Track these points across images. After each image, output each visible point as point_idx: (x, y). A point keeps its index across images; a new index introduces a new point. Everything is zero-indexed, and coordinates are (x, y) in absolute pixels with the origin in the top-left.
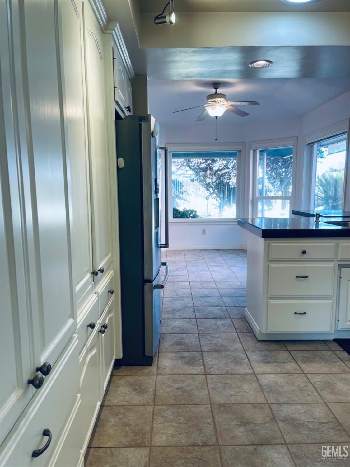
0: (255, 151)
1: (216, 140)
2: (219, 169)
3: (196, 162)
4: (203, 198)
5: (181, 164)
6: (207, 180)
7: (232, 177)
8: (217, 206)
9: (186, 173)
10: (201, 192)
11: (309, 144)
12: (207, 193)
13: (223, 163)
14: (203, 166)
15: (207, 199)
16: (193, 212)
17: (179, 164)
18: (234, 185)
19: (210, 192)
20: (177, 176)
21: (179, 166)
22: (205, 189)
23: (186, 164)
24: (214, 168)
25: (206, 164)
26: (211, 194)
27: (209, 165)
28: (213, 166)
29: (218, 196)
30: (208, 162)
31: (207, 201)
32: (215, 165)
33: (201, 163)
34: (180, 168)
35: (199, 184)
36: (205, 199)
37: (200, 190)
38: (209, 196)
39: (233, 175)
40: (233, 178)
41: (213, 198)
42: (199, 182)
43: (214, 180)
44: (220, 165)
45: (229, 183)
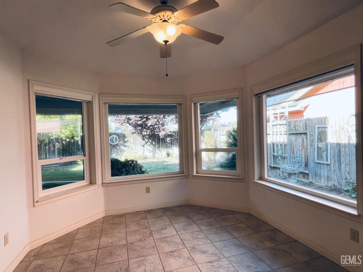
0: (195, 104)
1: (167, 75)
2: (152, 125)
3: (135, 120)
4: (140, 146)
5: (122, 121)
6: (143, 133)
7: (161, 130)
8: (151, 151)
9: (127, 128)
10: (139, 142)
11: (257, 95)
12: (144, 142)
13: (154, 121)
14: (139, 123)
15: (143, 146)
16: (134, 162)
17: (121, 122)
18: (163, 136)
19: (145, 141)
20: (122, 130)
21: (121, 123)
22: (142, 139)
23: (126, 121)
24: (148, 124)
25: (142, 121)
26: (146, 143)
27: (144, 122)
28: (147, 123)
29: (152, 144)
30: (144, 120)
31: (143, 148)
32: (148, 122)
33: (138, 121)
34: (122, 124)
35: (137, 136)
36: (142, 146)
37: (138, 140)
38: (145, 144)
39: (162, 129)
40: (162, 132)
41: (148, 145)
42: (137, 134)
43: (148, 133)
44: (152, 122)
45: (159, 134)
